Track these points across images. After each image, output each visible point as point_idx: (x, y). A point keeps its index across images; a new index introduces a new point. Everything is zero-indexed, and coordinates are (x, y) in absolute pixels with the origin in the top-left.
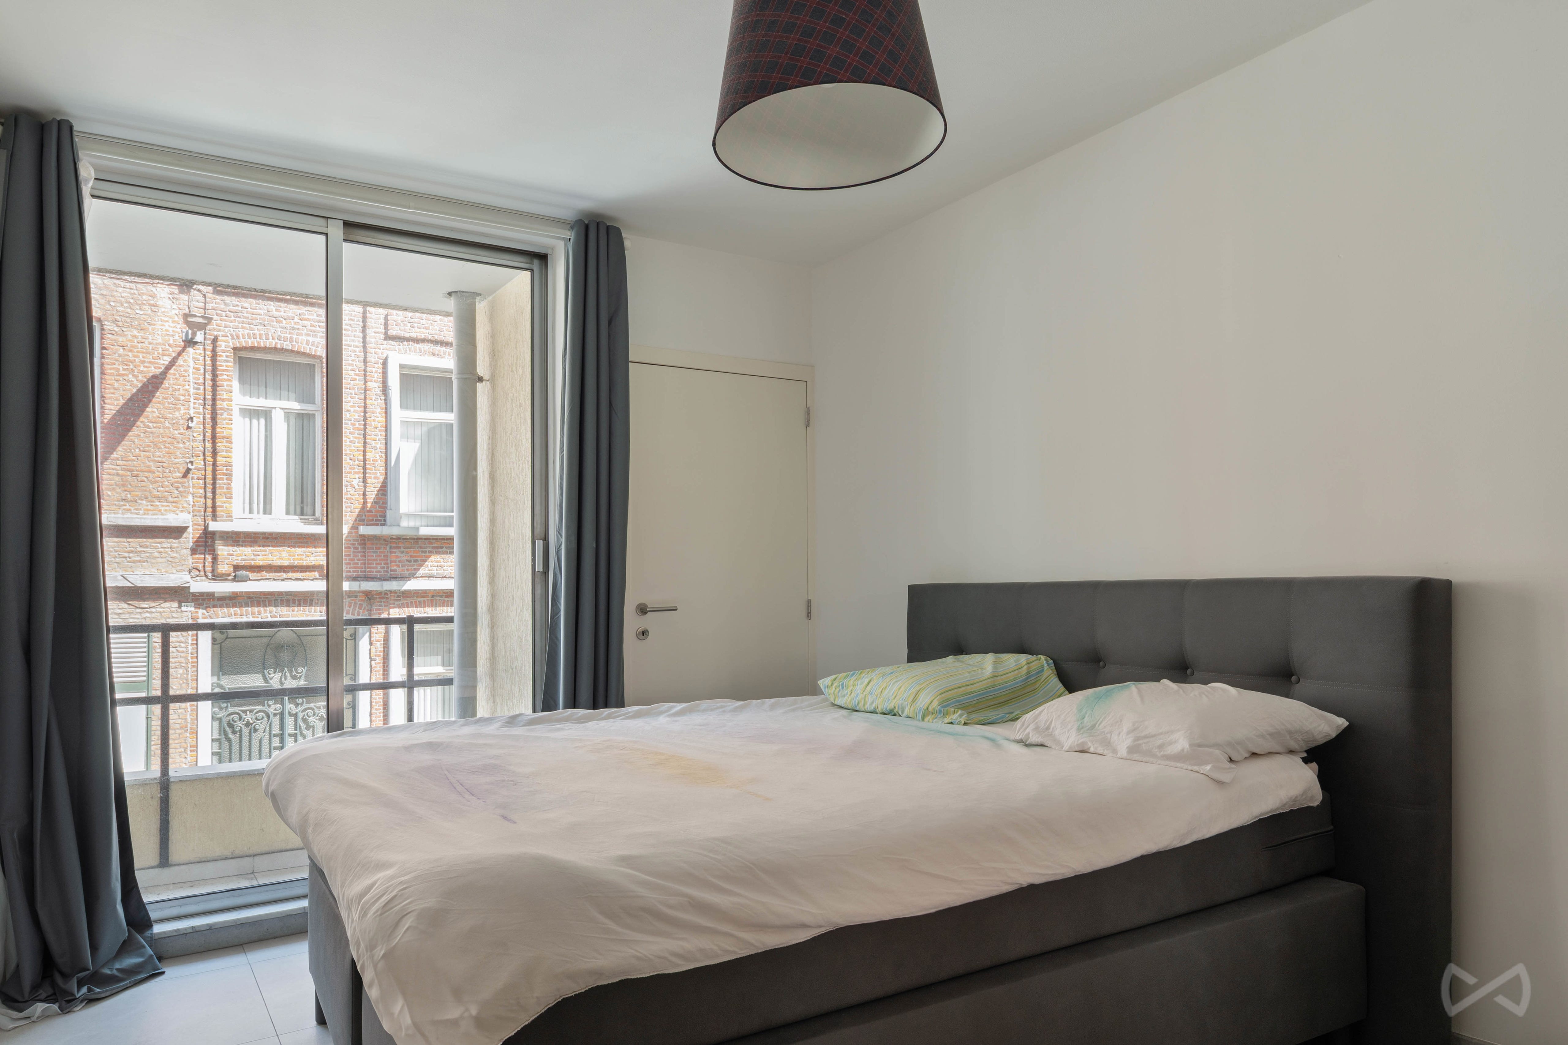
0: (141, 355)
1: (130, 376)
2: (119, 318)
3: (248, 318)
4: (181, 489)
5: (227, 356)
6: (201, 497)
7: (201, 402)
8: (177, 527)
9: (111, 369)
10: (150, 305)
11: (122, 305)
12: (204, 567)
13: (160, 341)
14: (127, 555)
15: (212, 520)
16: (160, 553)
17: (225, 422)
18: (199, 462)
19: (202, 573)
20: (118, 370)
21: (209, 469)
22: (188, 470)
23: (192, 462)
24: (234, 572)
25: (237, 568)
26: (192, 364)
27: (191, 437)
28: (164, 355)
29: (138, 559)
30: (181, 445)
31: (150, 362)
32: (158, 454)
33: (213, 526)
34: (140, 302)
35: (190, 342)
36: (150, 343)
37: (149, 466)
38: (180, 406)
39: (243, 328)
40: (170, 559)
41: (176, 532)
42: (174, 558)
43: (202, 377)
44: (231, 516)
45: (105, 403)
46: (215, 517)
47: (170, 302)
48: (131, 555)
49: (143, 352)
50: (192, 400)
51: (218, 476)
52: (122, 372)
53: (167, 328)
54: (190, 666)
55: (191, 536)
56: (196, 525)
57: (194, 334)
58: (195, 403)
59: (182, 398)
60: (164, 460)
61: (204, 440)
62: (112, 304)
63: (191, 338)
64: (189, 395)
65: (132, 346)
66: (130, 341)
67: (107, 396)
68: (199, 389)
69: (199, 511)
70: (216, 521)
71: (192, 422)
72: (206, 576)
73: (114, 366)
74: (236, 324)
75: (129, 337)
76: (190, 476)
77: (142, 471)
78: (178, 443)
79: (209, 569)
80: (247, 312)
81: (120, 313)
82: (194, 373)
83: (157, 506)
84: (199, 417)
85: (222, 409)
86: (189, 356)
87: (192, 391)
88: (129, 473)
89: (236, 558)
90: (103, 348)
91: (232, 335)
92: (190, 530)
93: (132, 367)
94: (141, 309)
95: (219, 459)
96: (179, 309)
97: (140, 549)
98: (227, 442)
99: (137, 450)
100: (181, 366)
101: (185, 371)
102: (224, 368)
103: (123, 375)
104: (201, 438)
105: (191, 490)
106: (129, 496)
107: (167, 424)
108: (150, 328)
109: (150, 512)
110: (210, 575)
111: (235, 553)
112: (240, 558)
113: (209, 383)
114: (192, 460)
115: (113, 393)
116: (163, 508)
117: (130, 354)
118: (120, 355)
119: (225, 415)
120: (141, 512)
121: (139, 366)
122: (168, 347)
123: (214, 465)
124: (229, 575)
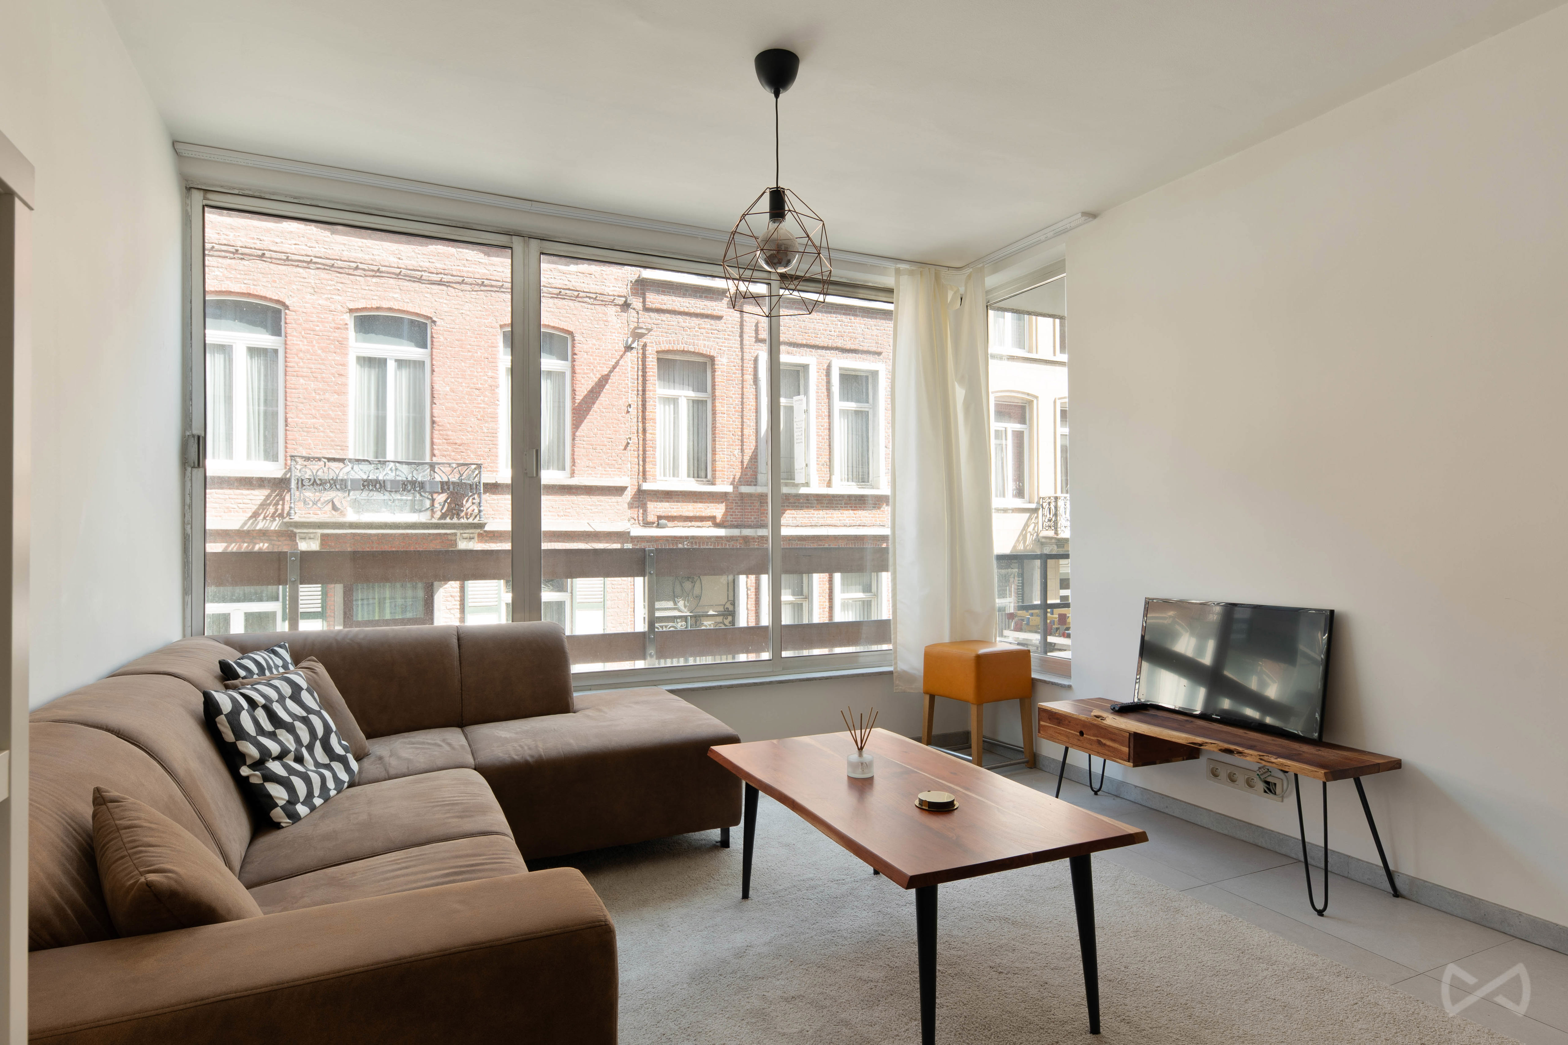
0: (598, 358)
1: (591, 374)
2: (584, 331)
3: (665, 328)
4: (623, 458)
5: (652, 358)
6: (636, 464)
7: (636, 392)
8: (621, 487)
9: (579, 369)
10: (603, 321)
11: (586, 322)
12: (638, 517)
13: (610, 347)
14: (589, 507)
15: (643, 482)
16: (610, 506)
17: (651, 407)
18: (635, 439)
19: (637, 521)
20: (584, 369)
21: (641, 442)
22: (628, 443)
23: (630, 438)
24: (658, 521)
25: (660, 518)
26: (630, 365)
27: (630, 419)
28: (612, 358)
29: (597, 510)
30: (623, 426)
31: (604, 364)
32: (608, 432)
33: (646, 486)
34: (597, 319)
35: (629, 348)
36: (603, 350)
37: (603, 441)
38: (622, 396)
39: (662, 336)
40: (616, 511)
41: (619, 490)
42: (619, 510)
43: (636, 374)
44: (655, 479)
45: (575, 395)
46: (645, 479)
47: (616, 318)
48: (592, 508)
49: (599, 356)
50: (630, 391)
51: (647, 449)
52: (586, 371)
53: (614, 337)
54: (629, 591)
55: (630, 493)
56: (633, 485)
57: (633, 342)
58: (632, 394)
59: (624, 390)
60: (612, 436)
61: (638, 421)
62: (580, 321)
63: (630, 345)
64: (628, 388)
65: (592, 352)
66: (591, 348)
67: (576, 389)
68: (634, 383)
69: (635, 475)
70: (646, 482)
71: (630, 407)
72: (639, 524)
73: (581, 367)
74: (658, 333)
75: (591, 345)
76: (629, 448)
77: (599, 445)
78: (621, 423)
79: (641, 518)
80: (665, 324)
81: (586, 328)
82: (631, 371)
83: (608, 471)
84: (634, 404)
85: (649, 398)
86: (628, 358)
87: (630, 384)
88: (591, 447)
89: (659, 510)
90: (575, 354)
91: (656, 342)
92: (629, 489)
93: (592, 367)
94: (598, 324)
95: (647, 435)
96: (622, 323)
97: (598, 503)
98: (653, 422)
99: (596, 430)
100: (622, 366)
101: (626, 370)
102: (651, 366)
103: (587, 373)
104: (636, 420)
105: (630, 459)
106: (591, 463)
107: (614, 410)
108: (604, 337)
109: (604, 476)
110: (641, 522)
111: (658, 507)
112: (662, 510)
113: (640, 378)
114: (630, 436)
115: (581, 388)
116: (612, 473)
117: (591, 358)
118: (585, 359)
119: (651, 403)
120: (599, 476)
121: (597, 366)
122: (614, 352)
123: (644, 440)
124: (653, 523)
